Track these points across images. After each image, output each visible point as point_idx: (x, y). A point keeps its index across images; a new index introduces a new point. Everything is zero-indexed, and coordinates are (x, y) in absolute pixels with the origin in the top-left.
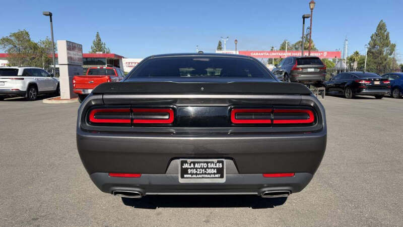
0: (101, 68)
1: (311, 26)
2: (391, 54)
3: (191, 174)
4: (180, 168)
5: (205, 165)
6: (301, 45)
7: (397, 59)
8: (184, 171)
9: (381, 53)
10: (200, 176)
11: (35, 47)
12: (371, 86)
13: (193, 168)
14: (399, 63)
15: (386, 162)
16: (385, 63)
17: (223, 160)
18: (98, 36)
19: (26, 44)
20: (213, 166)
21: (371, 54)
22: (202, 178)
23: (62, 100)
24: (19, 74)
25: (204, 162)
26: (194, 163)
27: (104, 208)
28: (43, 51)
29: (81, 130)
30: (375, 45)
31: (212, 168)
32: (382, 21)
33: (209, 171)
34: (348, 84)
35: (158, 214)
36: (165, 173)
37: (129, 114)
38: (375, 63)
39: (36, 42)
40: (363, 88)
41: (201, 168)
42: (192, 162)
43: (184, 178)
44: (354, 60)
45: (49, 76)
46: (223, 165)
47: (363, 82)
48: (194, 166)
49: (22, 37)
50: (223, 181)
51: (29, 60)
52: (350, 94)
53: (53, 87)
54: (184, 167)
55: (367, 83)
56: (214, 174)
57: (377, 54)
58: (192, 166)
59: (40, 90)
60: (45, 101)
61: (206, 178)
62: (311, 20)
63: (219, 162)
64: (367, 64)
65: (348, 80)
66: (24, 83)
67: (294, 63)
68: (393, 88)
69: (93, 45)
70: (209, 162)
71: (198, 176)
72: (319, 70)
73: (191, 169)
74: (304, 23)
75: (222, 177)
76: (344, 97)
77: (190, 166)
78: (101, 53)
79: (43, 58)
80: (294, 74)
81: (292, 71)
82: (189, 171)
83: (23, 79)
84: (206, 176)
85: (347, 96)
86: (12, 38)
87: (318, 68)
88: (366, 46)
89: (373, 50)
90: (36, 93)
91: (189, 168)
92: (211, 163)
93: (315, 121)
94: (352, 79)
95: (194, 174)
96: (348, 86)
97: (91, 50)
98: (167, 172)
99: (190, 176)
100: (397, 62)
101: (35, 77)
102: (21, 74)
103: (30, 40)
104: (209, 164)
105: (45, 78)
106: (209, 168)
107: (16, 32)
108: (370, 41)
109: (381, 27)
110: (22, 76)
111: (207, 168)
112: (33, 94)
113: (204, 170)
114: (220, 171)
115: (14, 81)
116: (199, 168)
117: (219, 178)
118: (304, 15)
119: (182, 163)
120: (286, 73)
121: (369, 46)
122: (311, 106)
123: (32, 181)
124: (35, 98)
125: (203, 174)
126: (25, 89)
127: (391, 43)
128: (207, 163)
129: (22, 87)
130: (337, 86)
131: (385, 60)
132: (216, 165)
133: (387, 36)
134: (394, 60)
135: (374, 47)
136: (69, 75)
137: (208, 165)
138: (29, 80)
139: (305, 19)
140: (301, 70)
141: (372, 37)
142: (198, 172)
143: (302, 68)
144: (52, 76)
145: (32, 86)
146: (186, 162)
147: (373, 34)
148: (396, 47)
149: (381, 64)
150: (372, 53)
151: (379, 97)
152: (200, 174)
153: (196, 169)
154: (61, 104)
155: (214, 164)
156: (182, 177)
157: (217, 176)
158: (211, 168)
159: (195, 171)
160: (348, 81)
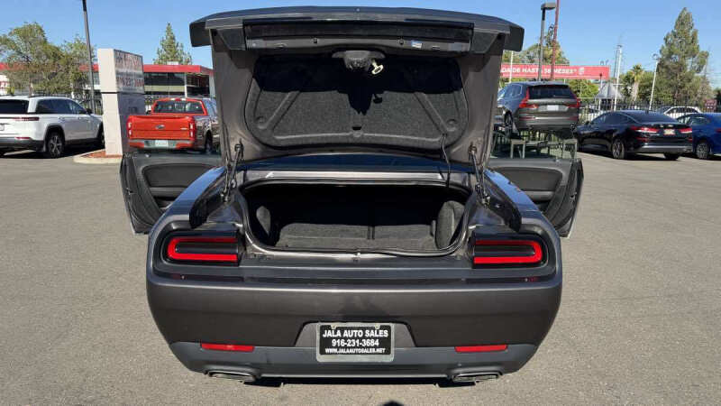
0: (177, 100)
1: (556, 24)
2: (699, 70)
3: (336, 347)
4: (318, 338)
5: (360, 333)
6: (539, 52)
7: (709, 79)
8: (326, 343)
9: (681, 67)
10: (351, 351)
11: (56, 54)
12: (657, 137)
13: (341, 338)
14: (713, 87)
15: (670, 296)
16: (688, 85)
17: (391, 324)
18: (169, 30)
19: (40, 48)
20: (373, 334)
21: (664, 70)
22: (355, 354)
23: (108, 157)
24: (29, 111)
25: (358, 329)
26: (342, 330)
27: (191, 385)
28: (69, 61)
29: (155, 274)
30: (671, 53)
31: (372, 338)
32: (685, 9)
33: (366, 343)
34: (618, 132)
35: (282, 399)
36: (294, 345)
37: (235, 247)
38: (671, 86)
39: (57, 44)
40: (645, 141)
41: (353, 338)
42: (338, 328)
43: (325, 354)
44: (634, 81)
45: (83, 112)
46: (389, 333)
47: (645, 130)
48: (342, 333)
49: (32, 34)
50: (389, 359)
51: (44, 77)
52: (621, 151)
53: (91, 133)
54: (324, 336)
55: (652, 132)
56: (375, 347)
57: (674, 71)
58: (339, 334)
59: (68, 137)
60: (79, 159)
61: (361, 354)
62: (557, 13)
63: (382, 328)
64: (655, 87)
65: (619, 125)
66: (39, 127)
67: (524, 95)
68: (697, 140)
69: (161, 48)
70: (368, 328)
71: (348, 351)
72: (566, 108)
73: (337, 339)
74: (543, 19)
75: (387, 352)
76: (610, 155)
77: (335, 333)
78: (177, 63)
79: (71, 74)
80: (522, 115)
81: (519, 109)
82: (334, 342)
83: (37, 119)
84: (362, 351)
85: (615, 155)
86: (15, 38)
87: (565, 105)
88: (655, 57)
89: (667, 63)
90: (60, 144)
91: (334, 338)
92: (370, 329)
93: (544, 259)
94: (626, 125)
95: (341, 347)
96: (618, 136)
97: (157, 57)
98: (298, 343)
99: (335, 350)
100: (710, 84)
101: (58, 116)
102: (34, 111)
103: (45, 41)
104: (367, 332)
105: (77, 116)
106: (366, 338)
107: (21, 27)
108: (663, 47)
109: (683, 21)
110: (36, 113)
111: (364, 337)
112: (56, 145)
113: (358, 341)
114: (385, 343)
115: (22, 122)
116: (351, 339)
117: (382, 354)
118: (544, 5)
119: (323, 329)
120: (508, 113)
121: (660, 56)
122: (538, 234)
123: (67, 331)
124: (59, 152)
125: (356, 347)
126: (41, 138)
127: (701, 49)
128: (364, 329)
129: (36, 134)
130: (598, 135)
131: (689, 80)
132: (378, 333)
133: (694, 38)
134: (705, 80)
135: (669, 57)
136: (120, 112)
137: (364, 333)
138: (48, 120)
139: (546, 11)
140: (535, 108)
141: (666, 39)
142: (349, 345)
143: (538, 105)
144: (89, 112)
145: (54, 131)
146: (329, 328)
147: (668, 34)
148: (710, 57)
149: (681, 87)
150: (667, 67)
151: (671, 157)
152: (352, 347)
153: (346, 339)
154: (107, 164)
155: (376, 331)
156: (323, 352)
157: (379, 350)
158: (370, 338)
159: (343, 343)
160: (620, 128)
